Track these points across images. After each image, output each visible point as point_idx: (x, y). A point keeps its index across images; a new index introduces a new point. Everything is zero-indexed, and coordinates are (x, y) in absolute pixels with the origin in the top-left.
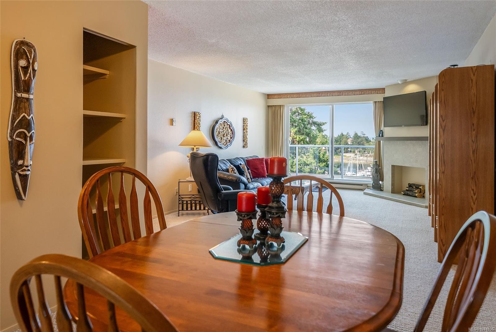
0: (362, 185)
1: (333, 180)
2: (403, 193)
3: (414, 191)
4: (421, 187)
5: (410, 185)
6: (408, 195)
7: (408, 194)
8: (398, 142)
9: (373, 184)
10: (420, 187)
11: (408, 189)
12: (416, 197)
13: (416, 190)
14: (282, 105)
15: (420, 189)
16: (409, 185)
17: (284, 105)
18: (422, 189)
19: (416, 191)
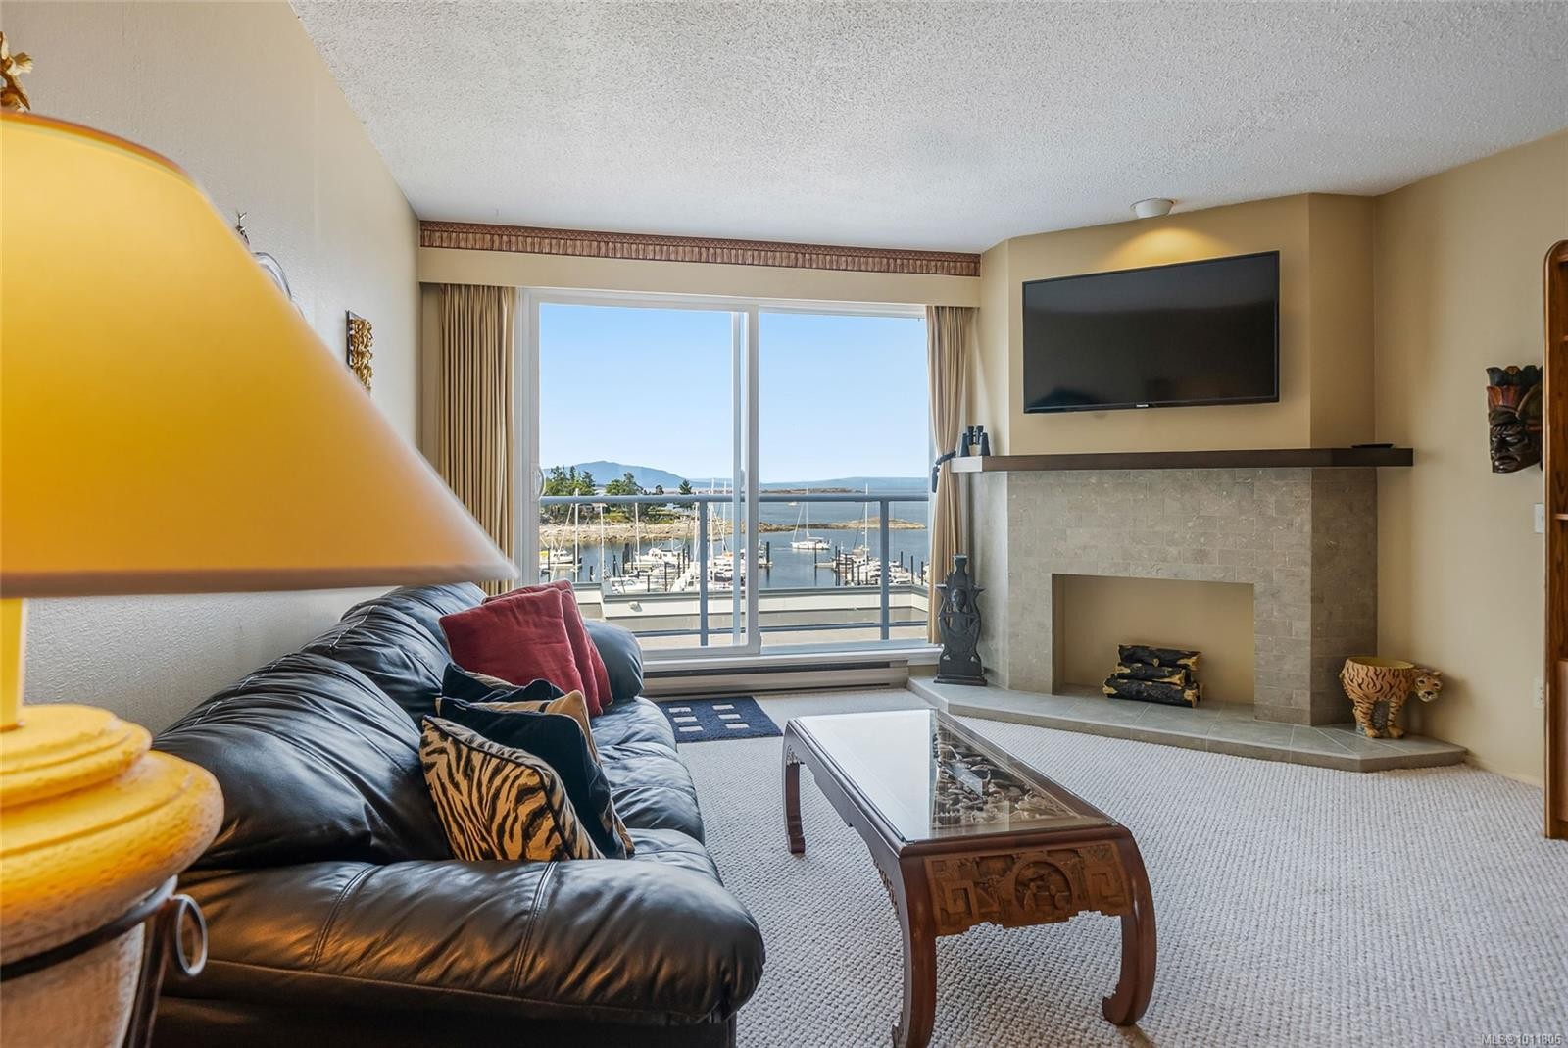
0: (885, 665)
1: (759, 654)
2: (1107, 690)
3: (1166, 677)
4: (1190, 662)
5: (1129, 655)
6: (1138, 697)
7: (1139, 693)
8: (1093, 477)
9: (941, 657)
10: (1182, 662)
11: (1127, 671)
12: (1187, 704)
13: (1172, 675)
14: (506, 288)
15: (1185, 666)
16: (1126, 653)
17: (513, 289)
18: (1193, 668)
19: (1176, 679)
